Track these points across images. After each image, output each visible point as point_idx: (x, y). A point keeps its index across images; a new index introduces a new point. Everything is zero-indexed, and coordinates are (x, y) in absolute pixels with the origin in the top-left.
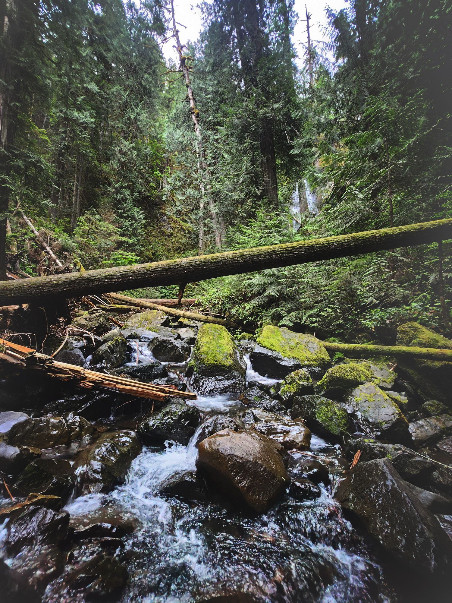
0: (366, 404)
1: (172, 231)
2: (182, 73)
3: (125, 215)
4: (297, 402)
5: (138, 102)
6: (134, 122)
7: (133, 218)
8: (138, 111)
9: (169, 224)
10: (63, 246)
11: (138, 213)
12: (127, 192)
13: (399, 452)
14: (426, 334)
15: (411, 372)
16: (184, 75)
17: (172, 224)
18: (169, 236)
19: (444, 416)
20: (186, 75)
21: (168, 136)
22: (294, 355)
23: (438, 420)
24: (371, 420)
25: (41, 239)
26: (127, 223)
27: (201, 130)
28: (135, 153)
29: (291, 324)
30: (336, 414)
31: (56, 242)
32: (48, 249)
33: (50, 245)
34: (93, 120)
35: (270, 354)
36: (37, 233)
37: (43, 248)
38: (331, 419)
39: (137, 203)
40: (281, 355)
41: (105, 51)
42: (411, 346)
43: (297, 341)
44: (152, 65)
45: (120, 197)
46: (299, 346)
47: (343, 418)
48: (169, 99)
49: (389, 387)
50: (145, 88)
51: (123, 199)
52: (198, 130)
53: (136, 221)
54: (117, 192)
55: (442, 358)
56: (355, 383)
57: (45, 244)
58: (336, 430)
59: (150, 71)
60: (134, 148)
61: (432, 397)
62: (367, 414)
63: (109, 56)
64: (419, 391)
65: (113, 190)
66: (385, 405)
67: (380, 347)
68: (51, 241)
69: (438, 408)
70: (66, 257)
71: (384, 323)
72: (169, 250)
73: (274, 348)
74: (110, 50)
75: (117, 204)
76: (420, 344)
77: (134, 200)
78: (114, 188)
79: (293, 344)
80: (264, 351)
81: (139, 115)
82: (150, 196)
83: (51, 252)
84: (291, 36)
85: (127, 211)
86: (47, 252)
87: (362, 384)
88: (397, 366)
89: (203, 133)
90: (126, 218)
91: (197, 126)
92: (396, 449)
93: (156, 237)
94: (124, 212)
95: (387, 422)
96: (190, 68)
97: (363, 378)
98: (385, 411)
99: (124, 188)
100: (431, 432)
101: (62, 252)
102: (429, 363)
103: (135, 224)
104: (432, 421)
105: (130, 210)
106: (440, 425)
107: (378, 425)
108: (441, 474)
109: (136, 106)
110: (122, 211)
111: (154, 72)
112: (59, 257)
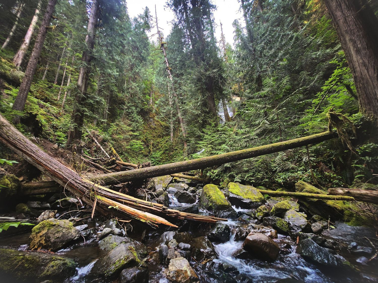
0: (293, 218)
1: (156, 126)
2: (162, 50)
3: (133, 120)
4: (265, 219)
5: (139, 64)
6: (138, 74)
7: (137, 121)
8: (140, 68)
9: (154, 123)
10: (103, 139)
11: (140, 118)
12: (134, 108)
13: (313, 236)
14: (309, 187)
15: (305, 203)
16: (163, 51)
17: (156, 123)
18: (154, 129)
19: (321, 221)
20: (164, 51)
21: (156, 81)
22: (248, 197)
23: (320, 223)
24: (297, 225)
25: (92, 136)
26: (134, 124)
27: (173, 78)
28: (138, 89)
29: (240, 181)
30: (284, 223)
31: (100, 137)
32: (96, 141)
33: (97, 139)
34: (118, 74)
35: (237, 197)
36: (90, 133)
37: (93, 141)
38: (282, 226)
39: (139, 113)
40: (242, 197)
41: (123, 40)
42: (303, 192)
43: (247, 190)
44: (146, 46)
45: (130, 111)
46: (249, 192)
47: (287, 225)
48: (153, 60)
49: (298, 210)
50: (143, 57)
51: (132, 112)
52: (171, 78)
53: (138, 123)
54: (129, 108)
55: (318, 197)
56: (286, 210)
57: (94, 138)
58: (285, 230)
59: (145, 49)
60: (138, 86)
61: (316, 214)
62: (294, 222)
63: (125, 42)
64: (309, 211)
65: (126, 107)
66: (301, 219)
67: (290, 193)
68: (97, 137)
69: (319, 218)
70: (105, 145)
71: (287, 180)
72: (154, 137)
73: (238, 194)
74: (125, 40)
75: (128, 114)
76: (307, 191)
77: (137, 112)
78: (127, 106)
79: (246, 191)
80: (235, 196)
81: (140, 70)
82: (144, 109)
83: (97, 143)
84: (214, 33)
85: (134, 118)
86: (96, 143)
87: (289, 210)
88: (298, 201)
89: (174, 79)
90: (133, 121)
91: (171, 76)
92: (311, 235)
93: (147, 130)
94: (132, 119)
95: (303, 225)
96: (166, 48)
97: (288, 208)
98: (301, 221)
99: (132, 106)
100: (319, 228)
101: (103, 142)
102: (312, 199)
103: (138, 125)
104: (318, 223)
105: (135, 117)
106: (321, 225)
107: (300, 227)
108: (328, 243)
109: (139, 66)
110: (131, 118)
111: (147, 49)
112: (102, 145)
